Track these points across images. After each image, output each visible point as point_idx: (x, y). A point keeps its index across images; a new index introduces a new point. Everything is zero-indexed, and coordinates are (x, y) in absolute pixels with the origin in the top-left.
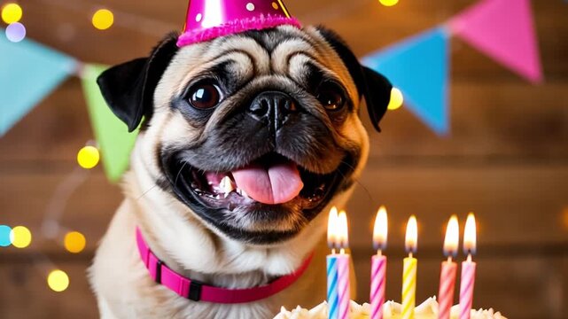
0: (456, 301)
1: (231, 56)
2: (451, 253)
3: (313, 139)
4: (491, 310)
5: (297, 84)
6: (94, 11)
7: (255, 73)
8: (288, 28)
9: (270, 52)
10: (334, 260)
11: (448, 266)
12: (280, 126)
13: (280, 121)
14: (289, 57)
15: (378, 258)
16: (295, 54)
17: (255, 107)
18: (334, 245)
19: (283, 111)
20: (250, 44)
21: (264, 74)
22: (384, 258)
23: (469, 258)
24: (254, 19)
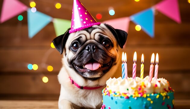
0: (153, 76)
1: (81, 36)
2: (152, 63)
3: (102, 56)
4: (162, 78)
5: (97, 41)
6: (56, 4)
7: (87, 40)
8: (95, 26)
9: (90, 33)
10: (123, 65)
11: (152, 66)
12: (93, 53)
13: (93, 52)
14: (95, 34)
15: (134, 64)
16: (96, 33)
17: (87, 48)
18: (123, 62)
19: (94, 49)
20: (85, 32)
21: (89, 40)
22: (136, 64)
23: (157, 64)
24: (85, 26)
